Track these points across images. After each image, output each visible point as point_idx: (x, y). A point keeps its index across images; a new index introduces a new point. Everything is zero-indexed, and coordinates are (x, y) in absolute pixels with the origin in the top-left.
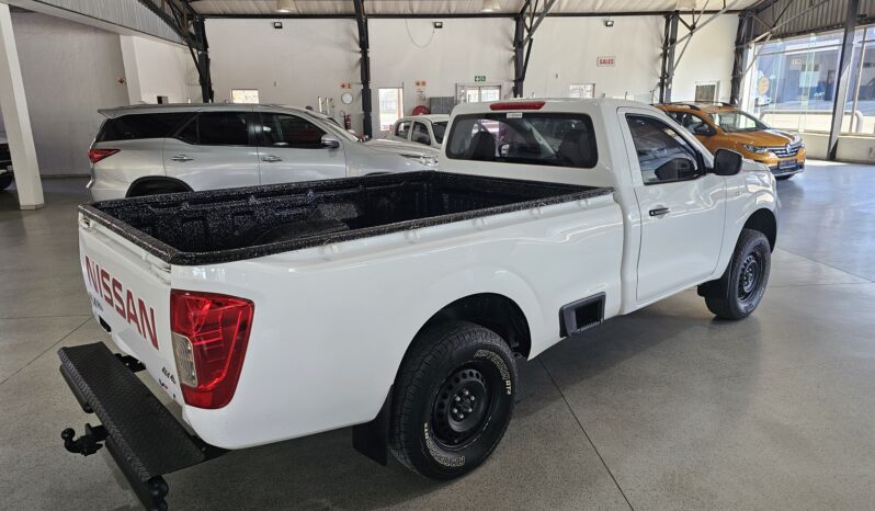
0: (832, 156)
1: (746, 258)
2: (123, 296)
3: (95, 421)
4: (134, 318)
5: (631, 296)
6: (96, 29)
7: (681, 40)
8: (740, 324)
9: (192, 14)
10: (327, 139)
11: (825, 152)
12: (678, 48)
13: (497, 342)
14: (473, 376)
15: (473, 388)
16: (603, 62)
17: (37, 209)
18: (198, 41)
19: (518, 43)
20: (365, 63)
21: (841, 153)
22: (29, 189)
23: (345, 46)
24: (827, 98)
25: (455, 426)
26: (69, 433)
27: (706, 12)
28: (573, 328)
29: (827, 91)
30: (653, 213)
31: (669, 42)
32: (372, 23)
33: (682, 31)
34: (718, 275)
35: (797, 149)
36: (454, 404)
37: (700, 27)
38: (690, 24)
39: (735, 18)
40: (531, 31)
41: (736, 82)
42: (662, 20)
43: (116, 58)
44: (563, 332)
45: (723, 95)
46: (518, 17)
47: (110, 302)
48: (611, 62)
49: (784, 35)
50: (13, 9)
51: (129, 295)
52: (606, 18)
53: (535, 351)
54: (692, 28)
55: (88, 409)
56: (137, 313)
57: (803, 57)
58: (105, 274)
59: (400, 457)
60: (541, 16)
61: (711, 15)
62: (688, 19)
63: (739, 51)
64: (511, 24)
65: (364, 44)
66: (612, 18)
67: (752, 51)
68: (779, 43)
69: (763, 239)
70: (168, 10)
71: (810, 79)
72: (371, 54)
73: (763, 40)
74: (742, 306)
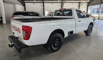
0: (99, 19)
1: (90, 28)
2: (16, 28)
3: (13, 43)
4: (17, 30)
5: (76, 31)
6: (13, 4)
8: (89, 36)
9: (24, 2)
10: (40, 15)
11: (98, 18)
12: (80, 7)
13: (61, 35)
14: (58, 39)
15: (58, 41)
17: (5, 24)
18: (24, 5)
19: (62, 6)
20: (44, 8)
21: (100, 19)
22: (4, 22)
23: (42, 6)
24: (98, 13)
25: (56, 45)
26: (9, 45)
28: (70, 34)
29: (98, 12)
30: (79, 21)
31: (79, 6)
32: (45, 3)
33: (81, 4)
34: (86, 30)
35: (95, 18)
36: (55, 42)
39: (87, 3)
40: (63, 4)
41: (87, 10)
42: (79, 3)
43: (15, 7)
44: (68, 35)
45: (86, 12)
46: (62, 3)
47: (14, 29)
49: (93, 5)
50: (3, 1)
51: (17, 28)
53: (65, 37)
54: (82, 4)
55: (12, 42)
56: (18, 30)
57: (95, 8)
58: (14, 26)
59: (49, 48)
60: (64, 3)
61: (84, 3)
62: (82, 3)
63: (88, 7)
64: (61, 4)
65: (44, 6)
66: (73, 3)
67: (89, 7)
68: (92, 6)
69: (92, 26)
70: (21, 2)
71: (96, 11)
72: (45, 7)
74: (89, 34)
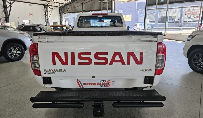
7: (50, 11)
16: (31, 15)
19: (5, 7)
27: (55, 6)
37: (54, 9)
38: (51, 8)
40: (11, 4)
41: (61, 22)
42: (43, 6)
48: (33, 15)
52: (30, 4)
61: (56, 7)
63: (60, 15)
66: (31, 4)
73: (66, 13)
